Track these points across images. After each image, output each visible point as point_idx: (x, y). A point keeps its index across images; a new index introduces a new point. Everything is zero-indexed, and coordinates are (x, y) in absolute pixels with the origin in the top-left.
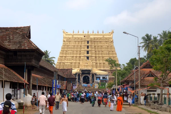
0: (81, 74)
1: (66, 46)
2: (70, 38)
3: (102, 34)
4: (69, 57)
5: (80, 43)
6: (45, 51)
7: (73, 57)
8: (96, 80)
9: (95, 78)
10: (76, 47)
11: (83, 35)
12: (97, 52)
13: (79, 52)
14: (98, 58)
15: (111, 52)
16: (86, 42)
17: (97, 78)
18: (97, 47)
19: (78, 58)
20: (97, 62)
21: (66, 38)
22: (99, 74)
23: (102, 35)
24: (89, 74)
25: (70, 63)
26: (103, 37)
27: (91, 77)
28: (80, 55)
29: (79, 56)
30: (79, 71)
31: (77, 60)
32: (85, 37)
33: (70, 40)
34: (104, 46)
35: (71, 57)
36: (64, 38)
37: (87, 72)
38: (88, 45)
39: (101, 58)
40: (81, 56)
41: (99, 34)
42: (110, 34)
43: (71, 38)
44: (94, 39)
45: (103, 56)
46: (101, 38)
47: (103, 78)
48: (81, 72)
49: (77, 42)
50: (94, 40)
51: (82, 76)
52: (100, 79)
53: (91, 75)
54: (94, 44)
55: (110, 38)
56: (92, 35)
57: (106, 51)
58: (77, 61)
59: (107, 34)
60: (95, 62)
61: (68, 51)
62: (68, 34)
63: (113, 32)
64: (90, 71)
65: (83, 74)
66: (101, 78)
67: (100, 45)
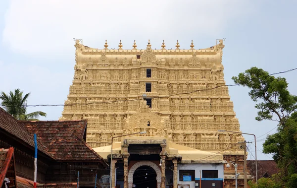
0: (126, 160)
1: (83, 86)
2: (95, 62)
3: (191, 51)
4: (93, 117)
5: (126, 75)
6: (14, 94)
7: (104, 116)
8: (181, 180)
9: (176, 175)
10: (113, 86)
11: (134, 53)
12: (177, 102)
13: (121, 103)
14: (178, 119)
15: (219, 102)
16: (145, 73)
17: (183, 173)
18: (175, 86)
19: (119, 118)
20: (175, 132)
21: (83, 61)
22: (189, 160)
23: (190, 53)
24: (156, 158)
25: (94, 136)
26: (194, 59)
27: (164, 172)
28: (124, 110)
29: (123, 113)
30: (120, 149)
31: (117, 126)
32: (138, 57)
33: (95, 68)
34: (196, 84)
35: (98, 118)
36: (77, 61)
37: (147, 153)
38: (149, 80)
39: (189, 119)
40: (127, 112)
41: (181, 51)
42: (212, 51)
43: (97, 62)
44: (167, 63)
45: (194, 113)
46: (187, 63)
47: (206, 173)
48: (126, 152)
49: (116, 74)
50: (168, 68)
51: (130, 166)
52: (193, 179)
53: (163, 161)
54: (168, 78)
55: (214, 61)
56: (160, 53)
57: (203, 99)
58: (115, 128)
59: (204, 51)
60: (171, 131)
61: (90, 99)
62: (90, 51)
63: (221, 46)
64: (158, 147)
65: (133, 159)
66: (198, 175)
67: (183, 80)
